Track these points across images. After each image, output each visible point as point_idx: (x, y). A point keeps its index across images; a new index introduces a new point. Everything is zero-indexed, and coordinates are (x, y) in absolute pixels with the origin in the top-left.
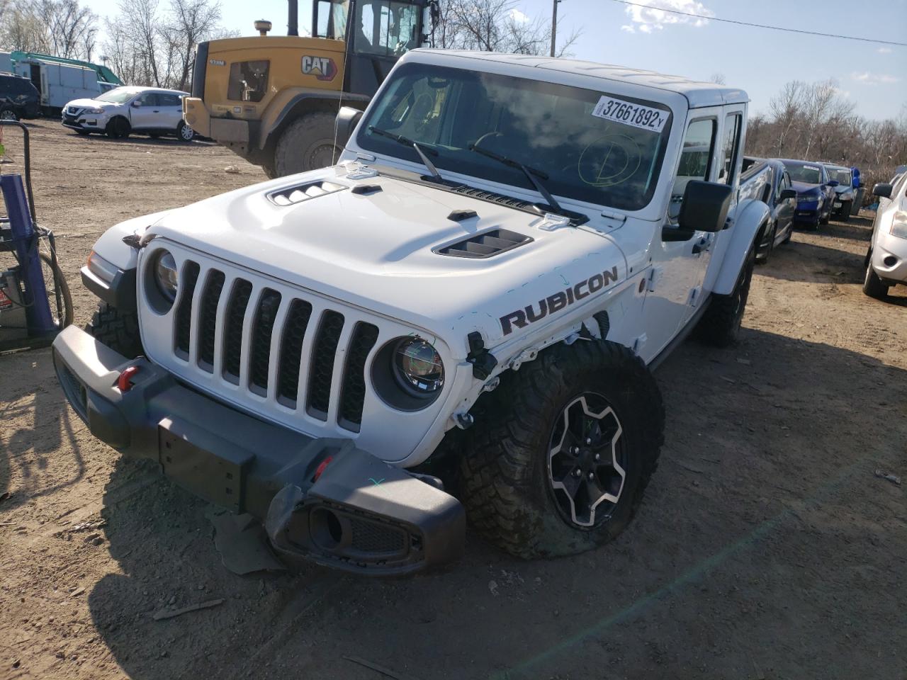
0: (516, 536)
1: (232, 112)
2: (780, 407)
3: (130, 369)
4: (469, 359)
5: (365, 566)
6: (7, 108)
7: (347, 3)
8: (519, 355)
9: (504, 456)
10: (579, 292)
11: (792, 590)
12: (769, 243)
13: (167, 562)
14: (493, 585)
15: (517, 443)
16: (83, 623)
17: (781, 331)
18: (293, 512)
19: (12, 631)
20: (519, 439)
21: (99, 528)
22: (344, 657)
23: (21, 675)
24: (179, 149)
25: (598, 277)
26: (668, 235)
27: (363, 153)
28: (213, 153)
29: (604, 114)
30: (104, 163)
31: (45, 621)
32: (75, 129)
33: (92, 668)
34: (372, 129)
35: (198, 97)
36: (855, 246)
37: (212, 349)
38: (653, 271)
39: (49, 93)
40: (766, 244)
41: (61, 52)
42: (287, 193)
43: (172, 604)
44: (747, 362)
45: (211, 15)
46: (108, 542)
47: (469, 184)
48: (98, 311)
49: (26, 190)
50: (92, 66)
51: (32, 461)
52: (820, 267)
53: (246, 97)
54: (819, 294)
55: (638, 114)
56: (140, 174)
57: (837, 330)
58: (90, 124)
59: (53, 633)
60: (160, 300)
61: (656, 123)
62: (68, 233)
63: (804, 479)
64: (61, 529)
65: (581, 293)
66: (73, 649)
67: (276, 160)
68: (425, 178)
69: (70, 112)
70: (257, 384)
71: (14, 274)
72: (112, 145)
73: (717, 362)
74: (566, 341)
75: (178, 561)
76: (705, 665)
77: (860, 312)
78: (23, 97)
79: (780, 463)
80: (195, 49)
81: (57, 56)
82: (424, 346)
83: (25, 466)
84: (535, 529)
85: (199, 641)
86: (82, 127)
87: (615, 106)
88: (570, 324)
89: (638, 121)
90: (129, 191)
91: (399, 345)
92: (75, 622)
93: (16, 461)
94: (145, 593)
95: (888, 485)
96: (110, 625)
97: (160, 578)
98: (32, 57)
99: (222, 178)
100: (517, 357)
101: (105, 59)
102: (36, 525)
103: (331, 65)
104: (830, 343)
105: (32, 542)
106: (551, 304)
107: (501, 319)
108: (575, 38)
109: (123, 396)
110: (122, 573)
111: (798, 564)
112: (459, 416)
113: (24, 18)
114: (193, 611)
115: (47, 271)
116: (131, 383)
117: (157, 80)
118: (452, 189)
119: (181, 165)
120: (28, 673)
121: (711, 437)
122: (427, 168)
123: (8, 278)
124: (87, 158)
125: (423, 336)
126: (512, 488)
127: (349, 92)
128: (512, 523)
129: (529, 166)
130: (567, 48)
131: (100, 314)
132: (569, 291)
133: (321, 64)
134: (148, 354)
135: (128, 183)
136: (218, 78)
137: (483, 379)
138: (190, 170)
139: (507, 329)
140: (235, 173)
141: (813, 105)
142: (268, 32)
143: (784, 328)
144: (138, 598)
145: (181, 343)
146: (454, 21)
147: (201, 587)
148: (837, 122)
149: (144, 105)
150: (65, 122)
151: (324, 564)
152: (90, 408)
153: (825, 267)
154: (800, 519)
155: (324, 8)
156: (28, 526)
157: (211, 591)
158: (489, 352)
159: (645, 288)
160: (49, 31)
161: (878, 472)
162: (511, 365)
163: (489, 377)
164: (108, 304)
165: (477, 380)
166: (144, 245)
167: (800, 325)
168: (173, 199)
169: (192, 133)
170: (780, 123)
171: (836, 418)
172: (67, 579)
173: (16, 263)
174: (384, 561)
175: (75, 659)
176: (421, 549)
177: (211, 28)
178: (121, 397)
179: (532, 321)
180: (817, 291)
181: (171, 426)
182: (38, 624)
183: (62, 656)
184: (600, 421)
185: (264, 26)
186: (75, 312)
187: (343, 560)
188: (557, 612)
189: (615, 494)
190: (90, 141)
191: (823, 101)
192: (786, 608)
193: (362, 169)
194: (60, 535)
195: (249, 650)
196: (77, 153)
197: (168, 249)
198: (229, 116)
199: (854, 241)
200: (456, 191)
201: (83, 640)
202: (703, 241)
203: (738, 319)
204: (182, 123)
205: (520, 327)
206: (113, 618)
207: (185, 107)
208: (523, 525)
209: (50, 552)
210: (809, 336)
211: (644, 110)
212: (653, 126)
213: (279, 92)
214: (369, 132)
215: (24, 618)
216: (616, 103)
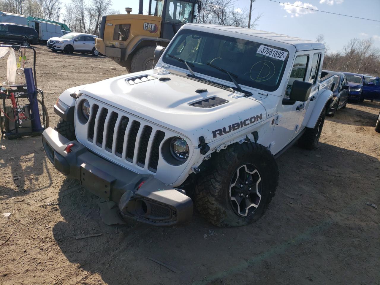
0: (215, 217)
1: (115, 45)
2: (331, 175)
3: (70, 145)
4: (199, 147)
5: (155, 222)
6: (25, 40)
7: (163, 1)
8: (220, 147)
9: (211, 186)
10: (245, 123)
11: (325, 246)
12: (335, 108)
13: (82, 219)
14: (206, 235)
15: (217, 181)
16: (50, 238)
17: (336, 145)
18: (129, 201)
19: (24, 240)
20: (218, 180)
21: (57, 205)
22: (146, 257)
23: (27, 255)
24: (93, 59)
25: (254, 117)
26: (285, 102)
27: (164, 64)
28: (106, 61)
29: (261, 52)
30: (63, 63)
31: (36, 237)
32: (51, 49)
33: (53, 254)
34: (169, 55)
35: (101, 38)
36: (374, 111)
37: (102, 139)
38: (278, 117)
39: (42, 35)
40: (334, 108)
41: (47, 18)
42: (134, 79)
43: (83, 234)
44: (319, 156)
45: (108, 4)
46: (60, 210)
47: (206, 78)
48: (59, 122)
49: (33, 74)
50: (59, 24)
51: (32, 179)
52: (358, 119)
53: (121, 39)
54: (355, 130)
55: (275, 53)
56: (77, 69)
57: (361, 145)
58: (58, 47)
59: (39, 241)
60: (83, 119)
61: (282, 57)
62: (48, 91)
63: (336, 204)
64: (43, 204)
65: (246, 123)
66: (46, 247)
67: (131, 65)
68: (188, 75)
69: (50, 42)
70: (119, 152)
71: (28, 107)
72: (66, 56)
73: (307, 156)
74: (239, 142)
75: (85, 219)
76: (286, 271)
77: (372, 138)
78: (32, 35)
79: (327, 197)
80: (101, 18)
81: (45, 19)
82: (182, 141)
83: (30, 180)
84: (223, 215)
85: (92, 248)
86: (55, 49)
87: (266, 49)
88: (241, 136)
89: (275, 55)
90: (72, 75)
91: (173, 140)
92: (47, 238)
93: (27, 178)
94: (73, 229)
95: (372, 208)
96: (60, 239)
97: (78, 224)
98: (36, 19)
99: (109, 72)
100: (219, 147)
101: (65, 21)
102: (34, 202)
103: (155, 27)
104: (357, 150)
105: (32, 208)
106: (233, 127)
107: (213, 132)
108: (259, 18)
109: (68, 155)
110: (65, 221)
111: (329, 236)
112: (194, 168)
113: (33, 3)
114: (90, 237)
115: (40, 106)
116: (71, 150)
117: (85, 30)
118: (199, 80)
119: (93, 66)
120: (29, 255)
121: (299, 185)
122: (189, 72)
123: (25, 108)
124: (56, 62)
125: (182, 137)
126: (214, 198)
127: (162, 38)
128: (214, 212)
129: (230, 72)
130: (255, 22)
131: (60, 124)
132: (241, 122)
133: (152, 26)
134: (77, 139)
135: (72, 72)
136: (110, 30)
137: (204, 154)
138: (97, 68)
139: (215, 136)
140: (115, 70)
141: (363, 49)
142: (130, 12)
143: (338, 143)
144: (70, 231)
145: (90, 135)
146: (208, 9)
147: (93, 229)
148: (373, 57)
149: (79, 40)
150: (48, 47)
151: (140, 221)
152: (55, 158)
153: (359, 119)
154: (332, 219)
155: (154, 3)
156: (31, 202)
157: (97, 230)
158: (207, 144)
159: (274, 123)
160: (42, 9)
161: (368, 203)
162: (216, 150)
163: (207, 154)
164: (63, 120)
165: (202, 155)
166: (78, 97)
167: (345, 143)
168: (89, 80)
169: (98, 52)
170: (348, 56)
171: (354, 181)
172: (45, 222)
173: (28, 103)
174: (162, 220)
175: (47, 250)
176: (176, 216)
177: (108, 9)
178: (67, 155)
179: (225, 133)
180: (354, 129)
181: (85, 166)
182: (34, 237)
183: (42, 249)
184: (252, 175)
185: (129, 10)
186: (50, 123)
187: (147, 219)
188: (229, 247)
189: (257, 204)
190: (57, 55)
191: (367, 48)
192: (321, 252)
193: (164, 71)
194: (42, 206)
195: (110, 252)
196: (52, 59)
197: (86, 99)
198: (113, 46)
199: (374, 108)
200: (200, 81)
201: (50, 244)
202: (301, 105)
203: (317, 139)
204: (94, 48)
205: (220, 135)
206: (61, 237)
207: (96, 42)
208: (218, 213)
209: (39, 212)
210: (348, 147)
211: (278, 51)
212: (281, 58)
213: (134, 37)
214: (167, 56)
215: (29, 235)
216: (267, 48)
